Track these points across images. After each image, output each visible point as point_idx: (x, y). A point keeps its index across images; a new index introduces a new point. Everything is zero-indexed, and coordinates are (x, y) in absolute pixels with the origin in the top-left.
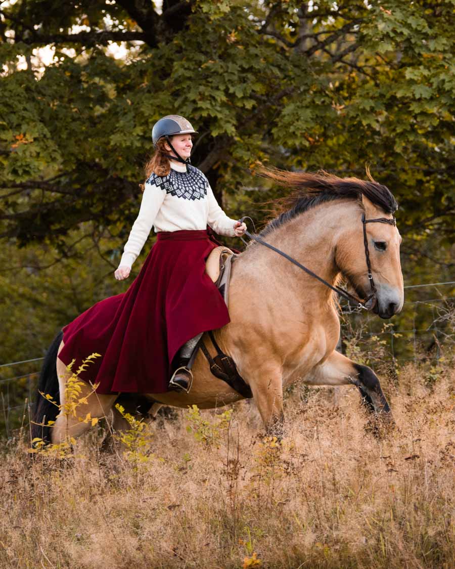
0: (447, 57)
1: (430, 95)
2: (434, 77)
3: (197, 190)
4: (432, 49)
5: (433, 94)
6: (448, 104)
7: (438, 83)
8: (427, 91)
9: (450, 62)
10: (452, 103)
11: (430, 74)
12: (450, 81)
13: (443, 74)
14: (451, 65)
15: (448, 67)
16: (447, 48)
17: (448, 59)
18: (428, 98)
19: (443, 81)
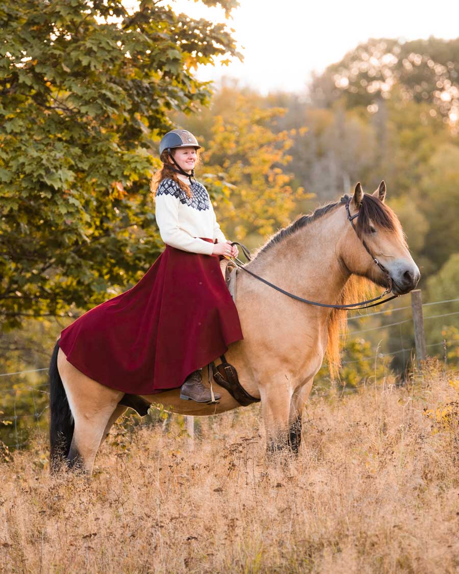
0: (24, 139)
1: (10, 179)
2: (12, 160)
3: (202, 201)
4: (9, 131)
5: (13, 178)
6: (29, 188)
7: (18, 166)
8: (6, 175)
9: (27, 144)
10: (33, 187)
11: (8, 157)
12: (29, 165)
13: (22, 157)
14: (27, 147)
15: (25, 149)
16: (23, 130)
17: (25, 141)
18: (8, 182)
19: (23, 164)
